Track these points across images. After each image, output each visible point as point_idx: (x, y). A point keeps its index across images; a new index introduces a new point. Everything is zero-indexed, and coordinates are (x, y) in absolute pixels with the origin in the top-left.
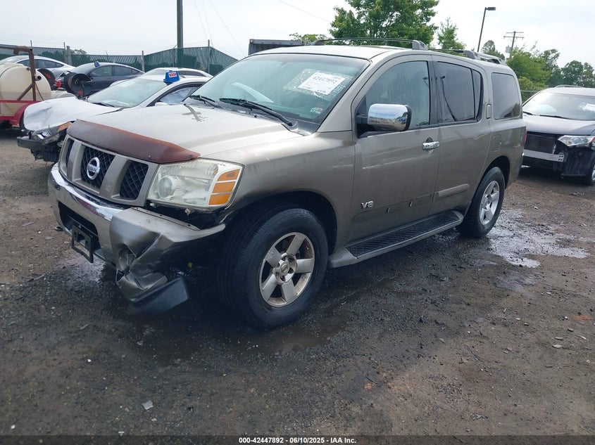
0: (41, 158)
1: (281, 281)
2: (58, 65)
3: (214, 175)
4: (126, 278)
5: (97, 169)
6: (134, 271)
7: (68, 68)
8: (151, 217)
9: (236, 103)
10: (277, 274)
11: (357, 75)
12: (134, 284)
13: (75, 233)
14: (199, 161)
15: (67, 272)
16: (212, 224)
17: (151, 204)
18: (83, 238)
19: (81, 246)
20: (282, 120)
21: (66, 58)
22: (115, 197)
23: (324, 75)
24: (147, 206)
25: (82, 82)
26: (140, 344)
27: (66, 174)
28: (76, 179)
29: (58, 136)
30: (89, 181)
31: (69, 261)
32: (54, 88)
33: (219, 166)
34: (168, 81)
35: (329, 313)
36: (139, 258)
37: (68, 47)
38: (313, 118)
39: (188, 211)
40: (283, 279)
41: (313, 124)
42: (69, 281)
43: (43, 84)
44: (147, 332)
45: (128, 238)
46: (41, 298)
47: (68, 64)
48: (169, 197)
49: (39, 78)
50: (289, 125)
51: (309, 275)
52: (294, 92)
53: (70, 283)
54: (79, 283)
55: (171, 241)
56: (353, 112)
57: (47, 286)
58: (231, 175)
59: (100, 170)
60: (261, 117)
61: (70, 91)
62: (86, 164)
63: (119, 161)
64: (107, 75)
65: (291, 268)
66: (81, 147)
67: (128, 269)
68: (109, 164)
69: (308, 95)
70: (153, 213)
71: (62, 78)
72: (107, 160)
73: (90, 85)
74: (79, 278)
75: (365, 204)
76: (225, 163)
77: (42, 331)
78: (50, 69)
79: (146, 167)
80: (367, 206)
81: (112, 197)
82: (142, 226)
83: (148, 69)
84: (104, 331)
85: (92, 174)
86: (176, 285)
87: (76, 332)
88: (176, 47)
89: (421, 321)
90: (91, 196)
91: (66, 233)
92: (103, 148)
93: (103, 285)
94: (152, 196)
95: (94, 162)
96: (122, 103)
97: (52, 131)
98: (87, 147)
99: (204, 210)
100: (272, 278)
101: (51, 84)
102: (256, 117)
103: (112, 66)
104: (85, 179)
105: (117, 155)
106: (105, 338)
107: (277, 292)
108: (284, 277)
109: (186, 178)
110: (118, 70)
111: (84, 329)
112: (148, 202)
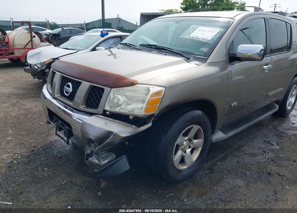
0: (36, 78)
1: (185, 154)
2: (43, 30)
3: (148, 94)
4: (92, 158)
5: (71, 90)
6: (97, 153)
7: (48, 31)
8: (108, 121)
9: (150, 47)
10: (182, 149)
11: (227, 28)
12: (97, 161)
13: (58, 126)
14: (138, 85)
15: (53, 144)
16: (145, 123)
17: (107, 113)
18: (62, 129)
19: (61, 134)
20: (182, 56)
21: (47, 26)
22: (82, 107)
23: (205, 28)
24: (104, 113)
25: (56, 38)
26: (99, 194)
27: (51, 92)
28: (57, 95)
29: (45, 67)
30: (65, 96)
31: (53, 138)
32: (42, 41)
33: (150, 88)
34: (102, 35)
35: (211, 170)
36: (100, 147)
37: (48, 21)
38: (202, 54)
39: (131, 117)
40: (185, 152)
41: (203, 58)
42: (54, 151)
43: (37, 39)
44: (103, 185)
45: (93, 134)
46: (39, 163)
47: (48, 29)
48: (119, 108)
49: (34, 36)
50: (188, 59)
51: (200, 149)
52: (187, 39)
53: (55, 152)
54: (60, 152)
55: (120, 136)
56: (227, 50)
57: (42, 154)
58: (158, 93)
59: (73, 91)
60: (169, 55)
61: (50, 42)
62: (63, 87)
63: (85, 86)
64: (68, 34)
65: (190, 145)
66: (60, 76)
67: (92, 152)
68: (78, 87)
69: (197, 41)
70: (109, 119)
71: (46, 36)
72: (77, 85)
73: (60, 39)
74: (60, 148)
75: (232, 104)
76: (154, 87)
77: (40, 185)
78: (40, 32)
79: (103, 90)
80: (234, 106)
81: (81, 107)
82: (102, 127)
83: (88, 30)
84: (76, 185)
85: (67, 92)
86: (122, 160)
87: (60, 186)
88: (102, 19)
89: (269, 174)
90: (66, 106)
91: (52, 125)
92: (74, 77)
93: (74, 153)
94: (107, 108)
95: (69, 86)
96: (78, 48)
97: (42, 64)
98: (63, 76)
99: (141, 116)
100: (180, 153)
101: (41, 39)
102: (165, 55)
103: (70, 29)
104: (62, 95)
105: (83, 82)
106: (78, 190)
107: (182, 161)
108: (185, 151)
109: (128, 96)
110: (73, 31)
111: (65, 183)
112: (105, 111)
